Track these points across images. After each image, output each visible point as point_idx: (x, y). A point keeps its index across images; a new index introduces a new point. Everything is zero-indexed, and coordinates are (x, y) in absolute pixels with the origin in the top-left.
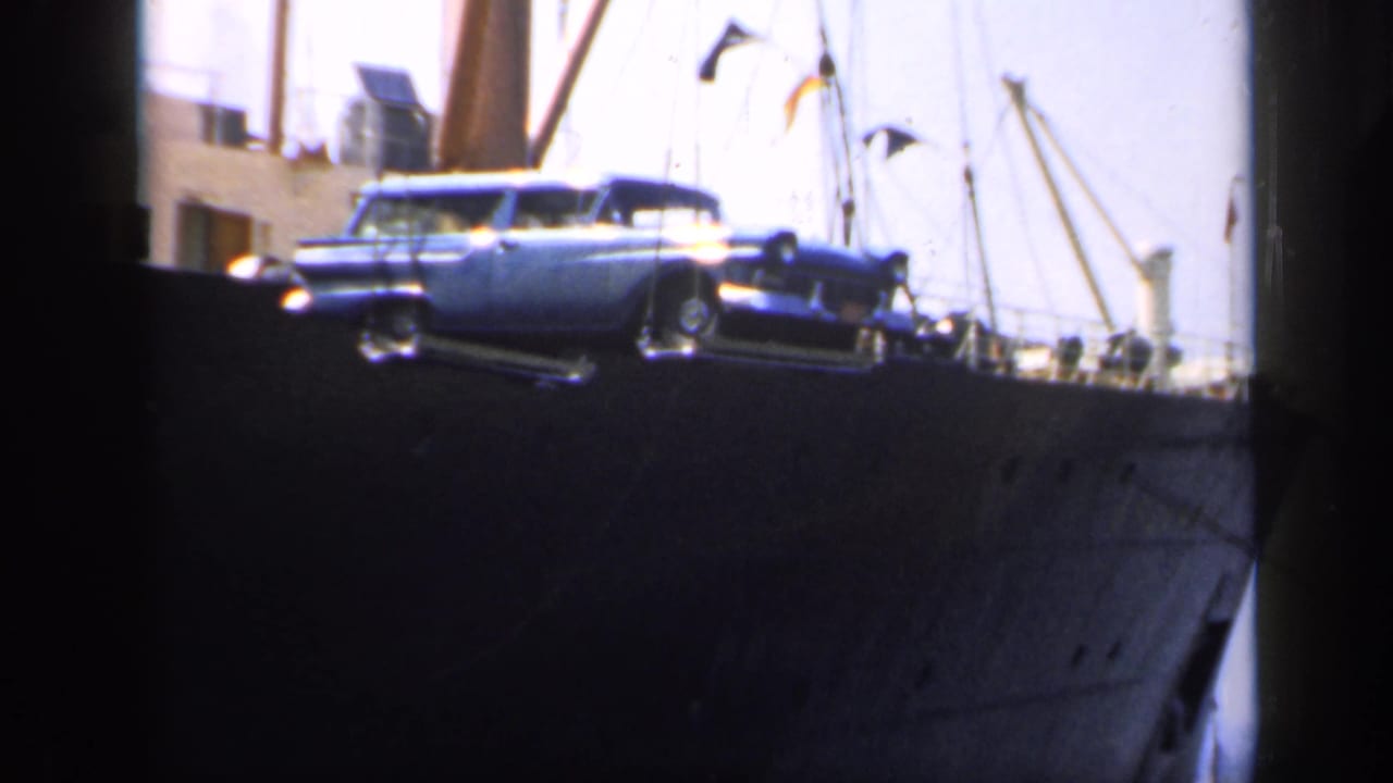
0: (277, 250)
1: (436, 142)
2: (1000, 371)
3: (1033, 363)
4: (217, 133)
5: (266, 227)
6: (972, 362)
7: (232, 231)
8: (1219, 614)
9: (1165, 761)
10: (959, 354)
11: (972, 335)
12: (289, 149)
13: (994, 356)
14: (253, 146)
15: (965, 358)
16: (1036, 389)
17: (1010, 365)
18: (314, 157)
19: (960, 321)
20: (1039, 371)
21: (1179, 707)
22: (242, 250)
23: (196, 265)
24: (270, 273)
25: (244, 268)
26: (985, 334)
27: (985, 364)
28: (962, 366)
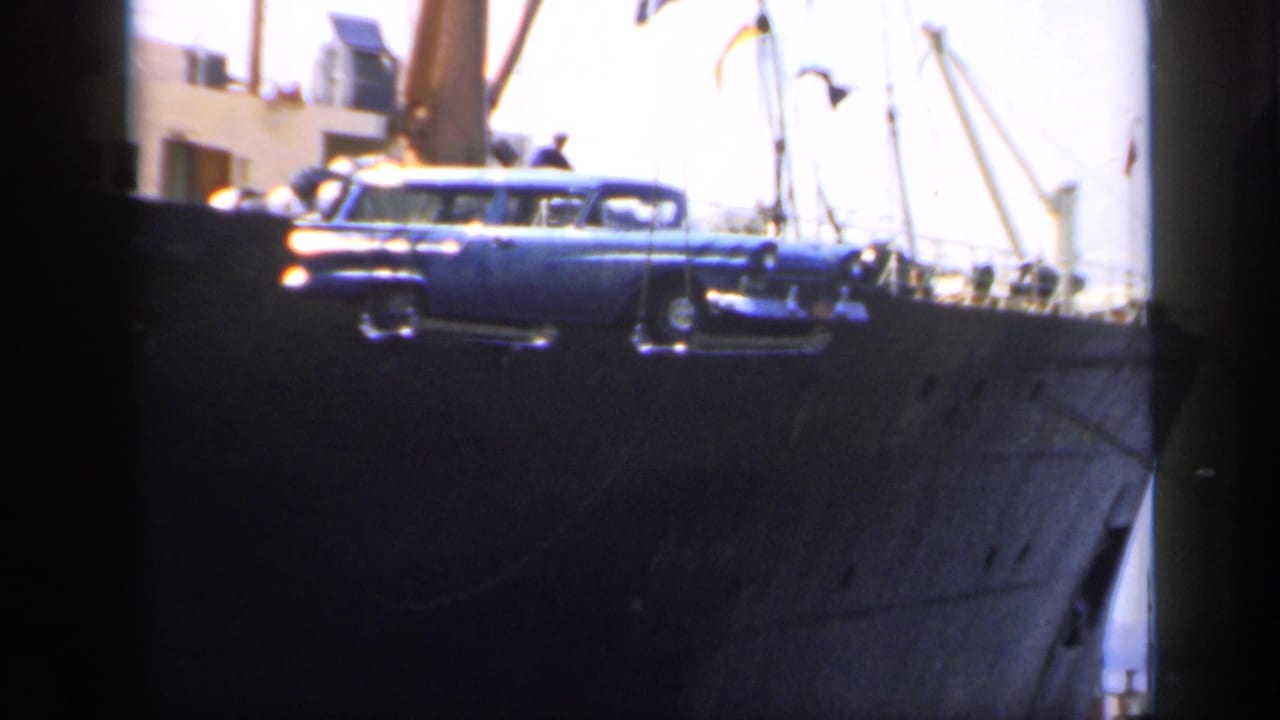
0: (255, 184)
1: (402, 84)
2: (918, 296)
3: (950, 289)
4: (201, 74)
5: (244, 163)
6: (894, 289)
7: (213, 166)
8: (1120, 521)
9: (1069, 655)
10: (881, 280)
11: (893, 264)
12: (266, 89)
13: (913, 282)
14: (232, 87)
15: (887, 284)
16: (953, 313)
17: (928, 291)
18: (290, 98)
19: (882, 252)
20: (954, 296)
21: (1082, 606)
22: (223, 182)
23: (179, 197)
24: (247, 204)
25: (224, 200)
26: (905, 263)
27: (906, 291)
28: (883, 292)
